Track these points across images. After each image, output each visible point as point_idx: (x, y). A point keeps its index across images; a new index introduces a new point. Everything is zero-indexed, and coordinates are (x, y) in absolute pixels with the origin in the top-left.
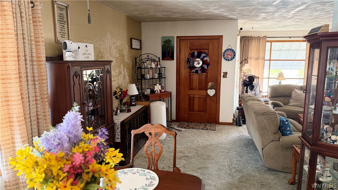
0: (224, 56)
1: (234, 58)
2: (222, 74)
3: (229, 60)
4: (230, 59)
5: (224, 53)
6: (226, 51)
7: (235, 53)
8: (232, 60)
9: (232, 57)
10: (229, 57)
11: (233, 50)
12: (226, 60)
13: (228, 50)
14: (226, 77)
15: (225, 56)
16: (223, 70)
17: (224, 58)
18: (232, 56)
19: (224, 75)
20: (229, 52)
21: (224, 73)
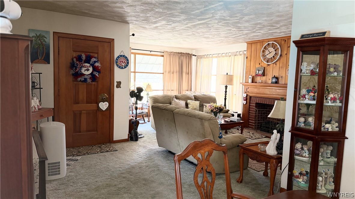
0: (117, 62)
1: (127, 66)
2: (115, 84)
3: (122, 68)
4: (123, 66)
5: (117, 60)
6: (118, 57)
7: (128, 61)
8: (125, 67)
9: (126, 65)
10: (123, 64)
11: (126, 58)
12: (120, 67)
13: (121, 56)
14: (120, 87)
15: (118, 62)
16: (117, 79)
17: (117, 65)
18: (125, 64)
19: (118, 85)
20: (122, 59)
21: (117, 82)
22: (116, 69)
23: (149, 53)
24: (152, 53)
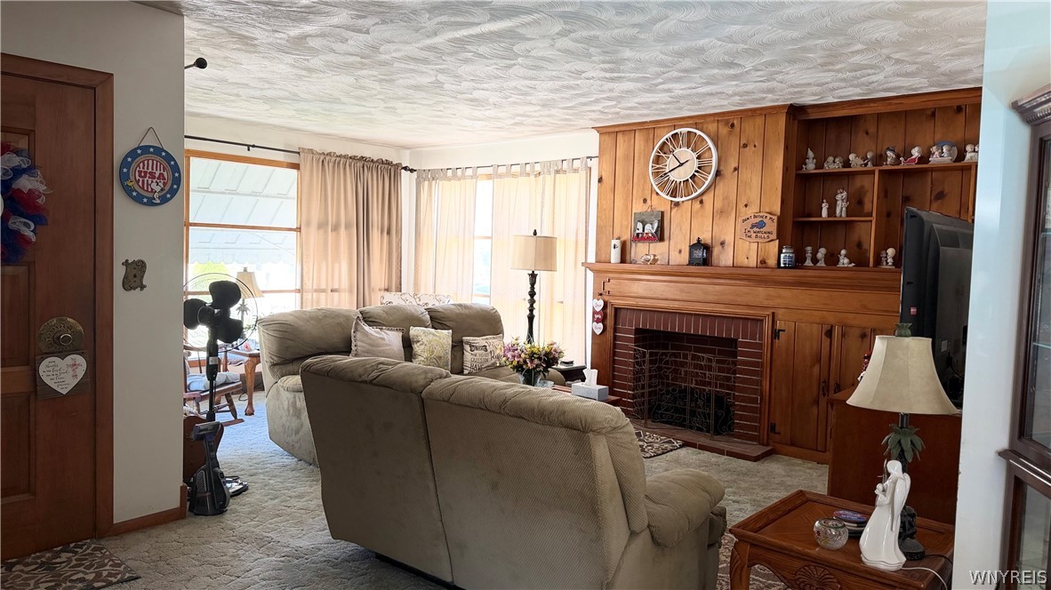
0: (124, 178)
1: (173, 192)
2: (119, 273)
3: (151, 203)
4: (156, 195)
5: (124, 163)
6: (133, 154)
7: (179, 173)
8: (164, 200)
9: (167, 188)
10: (154, 186)
11: (169, 158)
12: (138, 199)
13: (145, 149)
14: (143, 287)
15: (132, 178)
16: (126, 247)
17: (128, 191)
18: (165, 184)
19: (131, 277)
20: (152, 165)
21: (126, 263)
22: (122, 205)
23: (242, 151)
24: (254, 153)
